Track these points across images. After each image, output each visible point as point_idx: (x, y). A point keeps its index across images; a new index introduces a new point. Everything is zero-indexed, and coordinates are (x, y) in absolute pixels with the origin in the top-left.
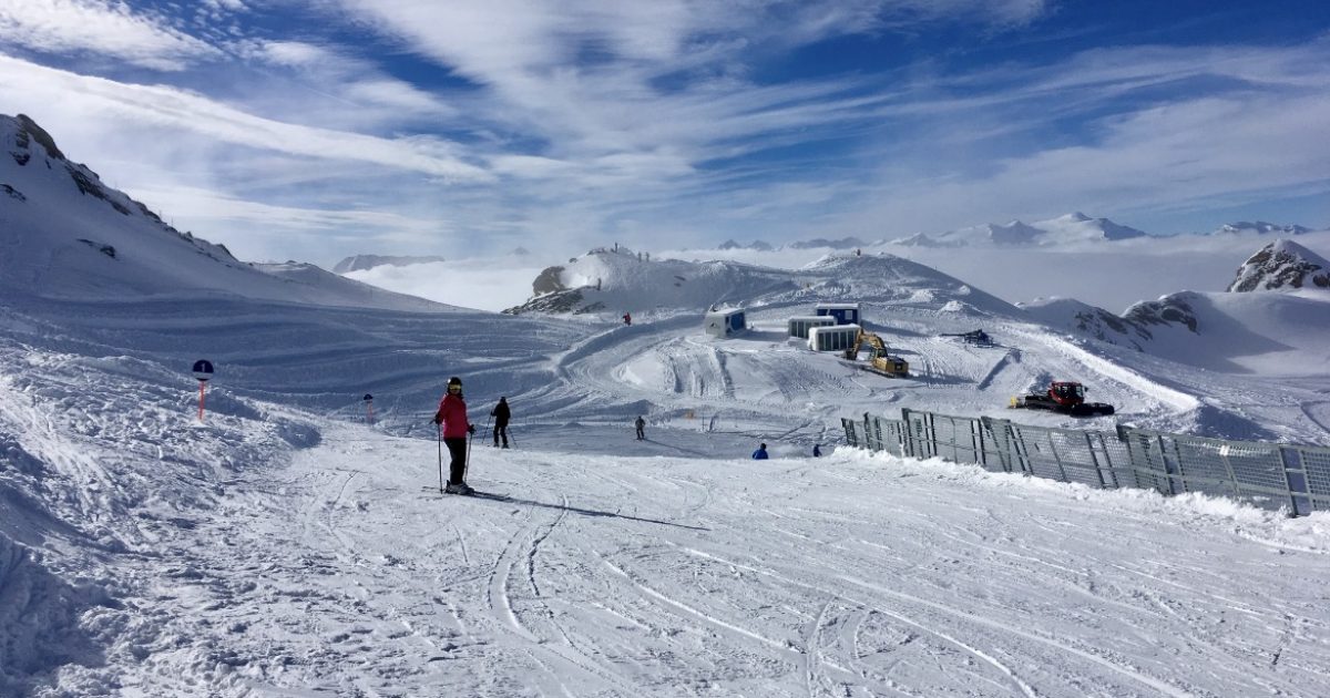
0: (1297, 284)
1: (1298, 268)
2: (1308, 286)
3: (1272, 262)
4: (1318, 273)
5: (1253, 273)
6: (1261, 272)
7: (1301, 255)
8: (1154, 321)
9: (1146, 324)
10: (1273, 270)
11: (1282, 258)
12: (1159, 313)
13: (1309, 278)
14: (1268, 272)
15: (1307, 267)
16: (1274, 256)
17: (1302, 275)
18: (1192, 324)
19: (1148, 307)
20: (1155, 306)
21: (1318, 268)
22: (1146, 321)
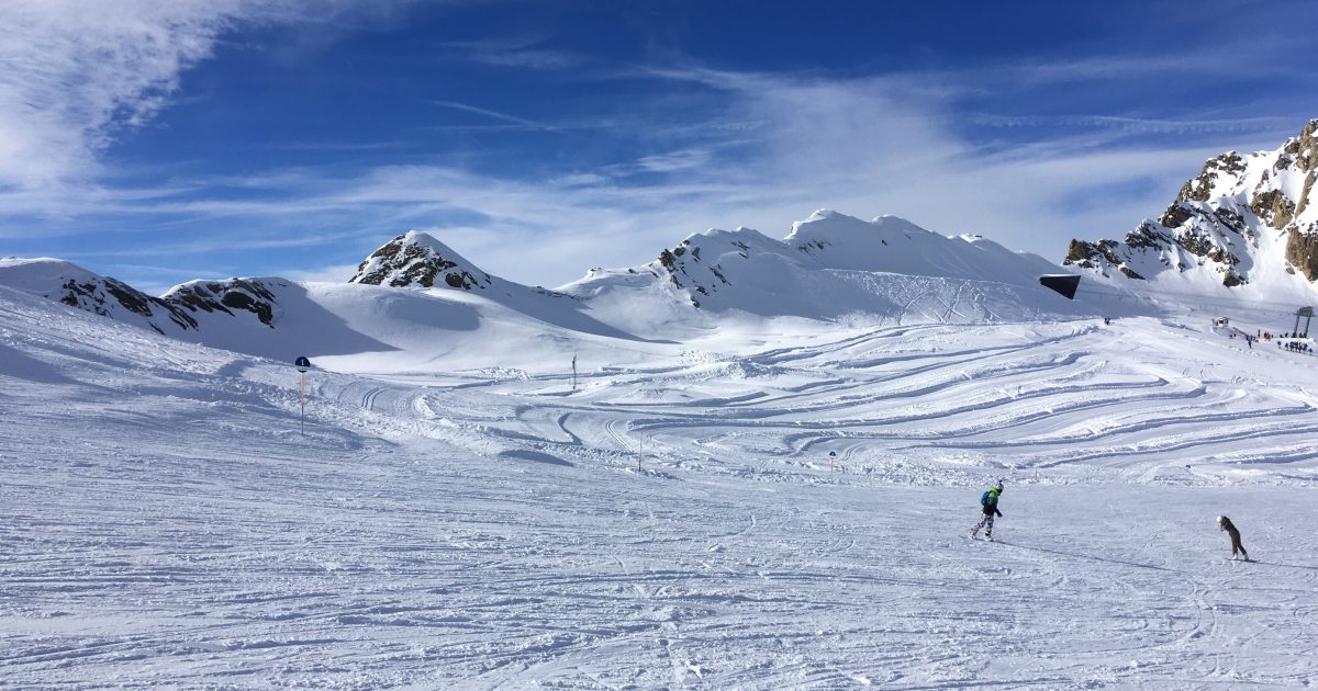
0: (427, 282)
1: (430, 263)
2: (440, 286)
3: (401, 256)
4: (451, 271)
5: (378, 267)
6: (387, 267)
7: (434, 249)
8: (210, 306)
9: (194, 310)
10: (400, 266)
11: (414, 251)
12: (218, 298)
13: (440, 277)
14: (395, 267)
15: (440, 263)
16: (404, 249)
17: (433, 272)
18: (265, 315)
19: (205, 289)
20: (215, 288)
21: (452, 265)
22: (196, 306)
